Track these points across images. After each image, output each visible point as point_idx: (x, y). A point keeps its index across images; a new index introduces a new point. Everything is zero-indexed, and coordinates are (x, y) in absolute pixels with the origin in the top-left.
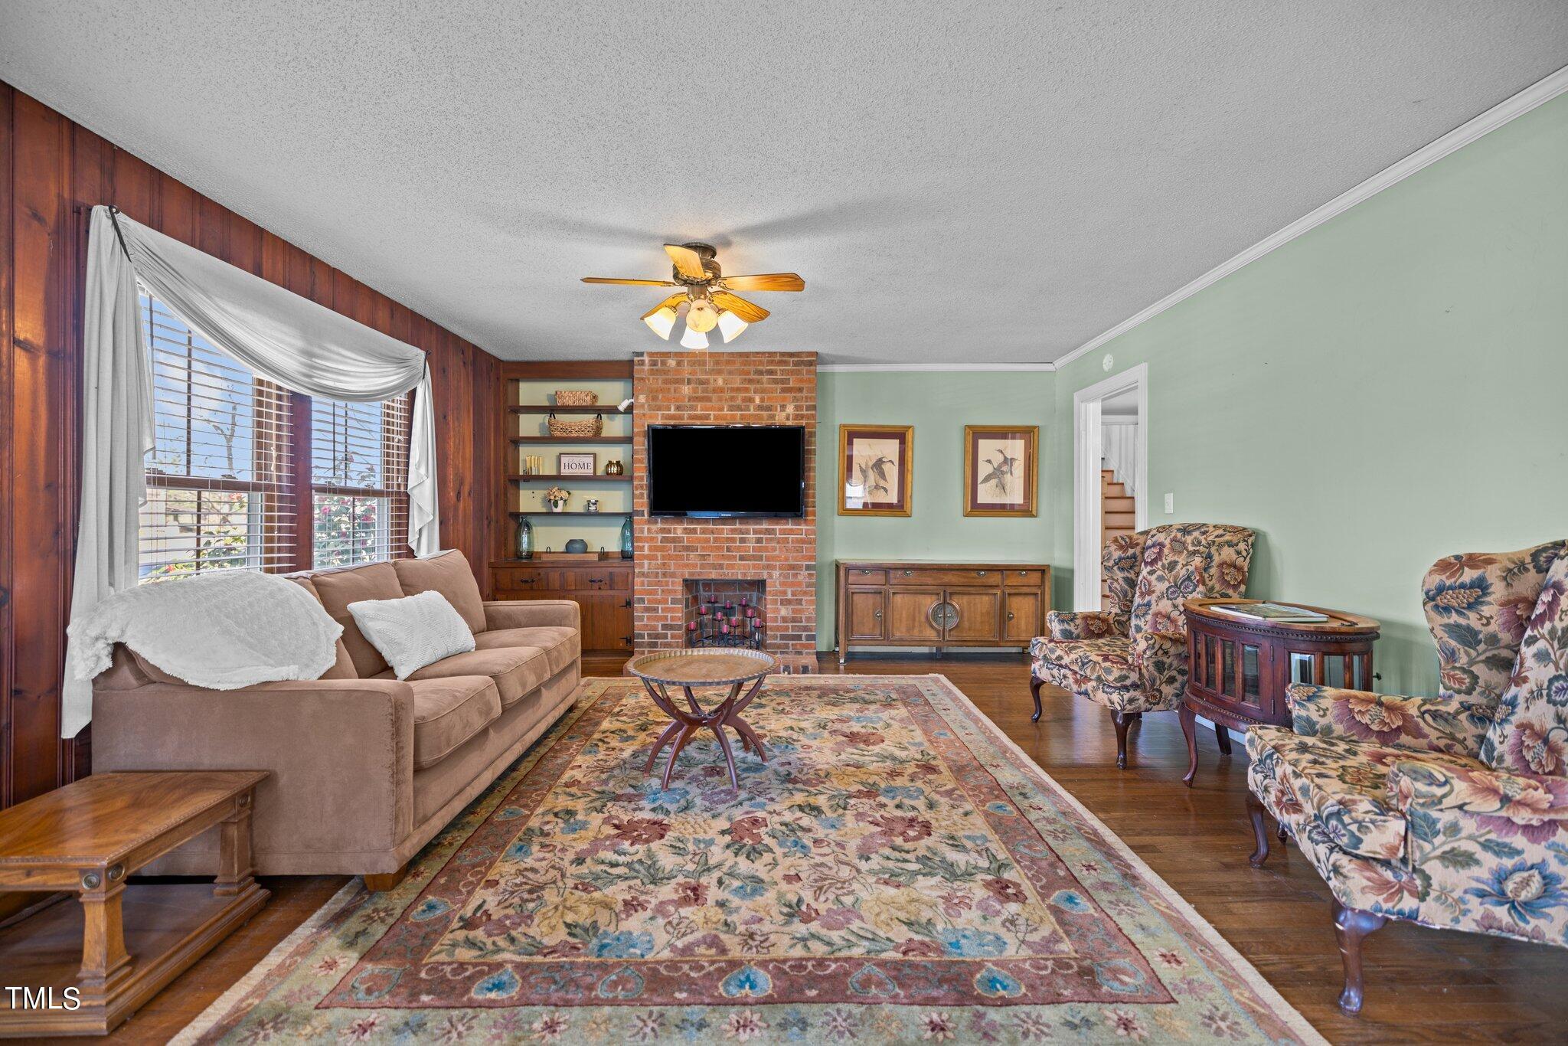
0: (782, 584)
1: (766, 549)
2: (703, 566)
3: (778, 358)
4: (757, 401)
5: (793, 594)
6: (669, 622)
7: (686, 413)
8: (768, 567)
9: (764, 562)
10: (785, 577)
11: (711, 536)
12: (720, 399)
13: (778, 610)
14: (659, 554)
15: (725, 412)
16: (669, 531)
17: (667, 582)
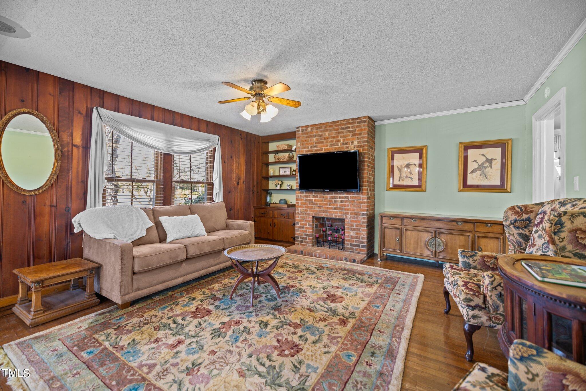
0: (352, 221)
1: (344, 205)
2: (320, 211)
3: (351, 121)
4: (342, 141)
5: (356, 226)
6: (307, 233)
7: (314, 149)
8: (346, 213)
9: (344, 211)
10: (352, 218)
11: (323, 199)
12: (327, 142)
13: (349, 233)
14: (304, 206)
15: (329, 147)
16: (307, 197)
17: (307, 217)
